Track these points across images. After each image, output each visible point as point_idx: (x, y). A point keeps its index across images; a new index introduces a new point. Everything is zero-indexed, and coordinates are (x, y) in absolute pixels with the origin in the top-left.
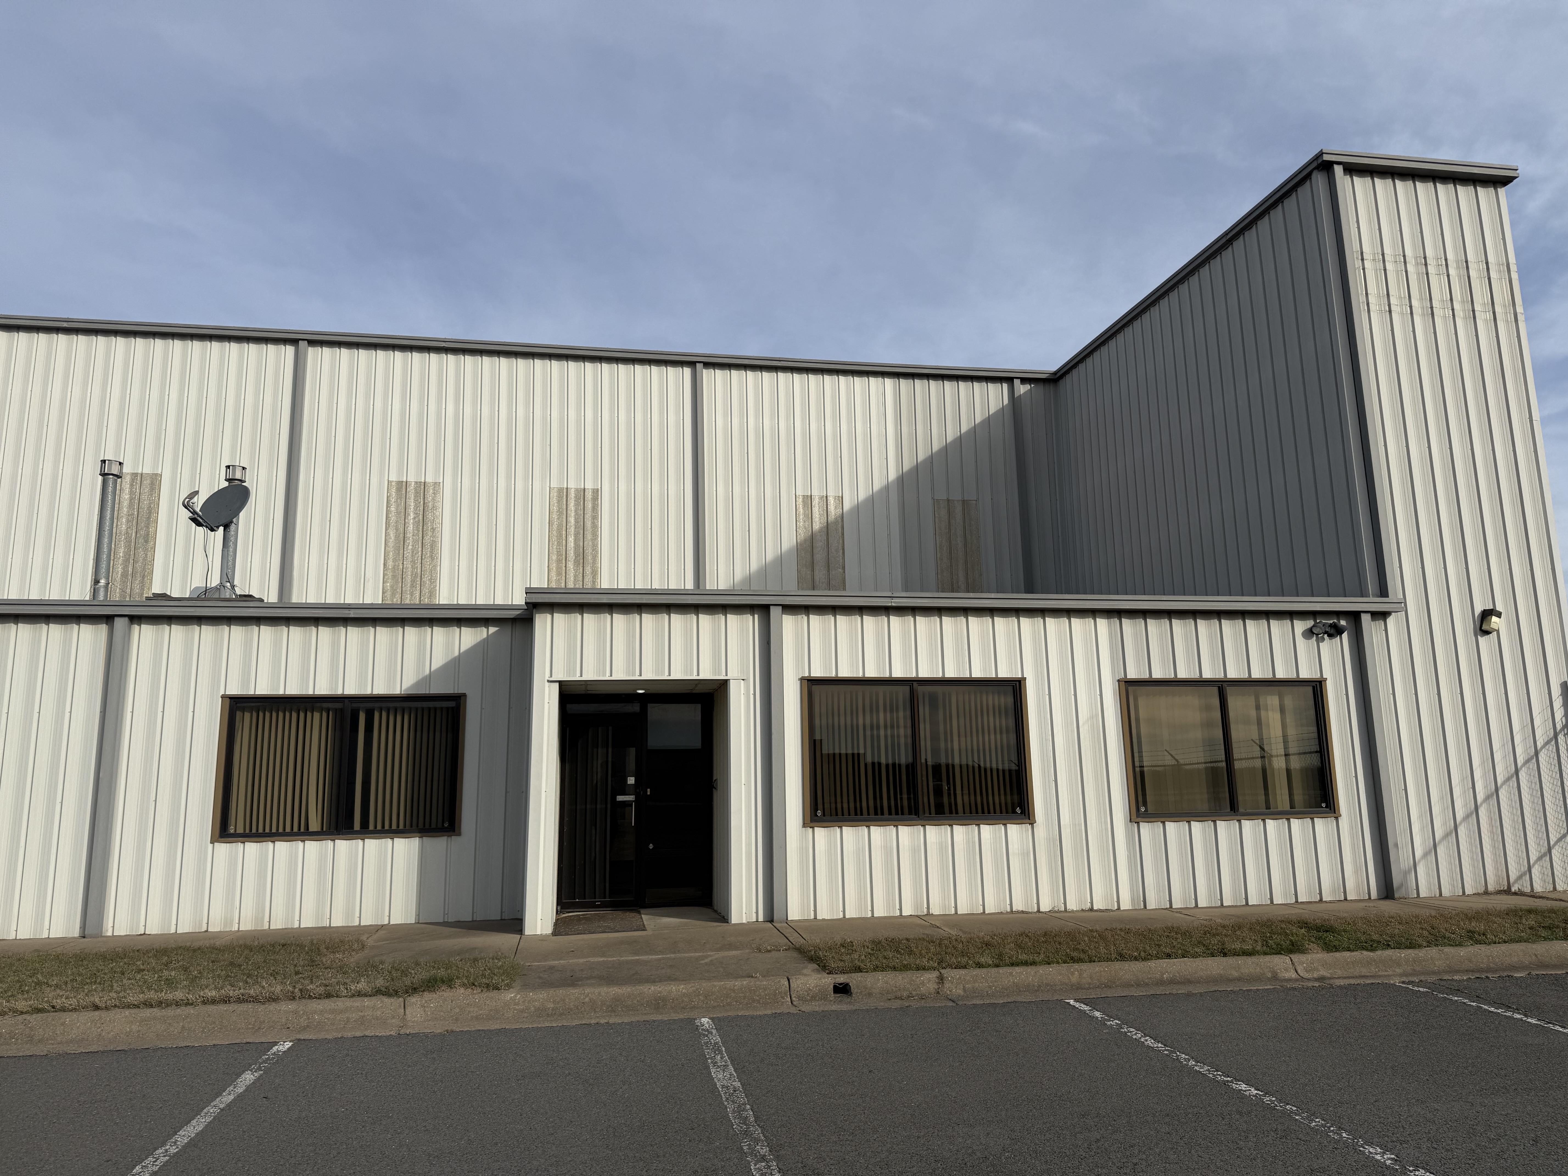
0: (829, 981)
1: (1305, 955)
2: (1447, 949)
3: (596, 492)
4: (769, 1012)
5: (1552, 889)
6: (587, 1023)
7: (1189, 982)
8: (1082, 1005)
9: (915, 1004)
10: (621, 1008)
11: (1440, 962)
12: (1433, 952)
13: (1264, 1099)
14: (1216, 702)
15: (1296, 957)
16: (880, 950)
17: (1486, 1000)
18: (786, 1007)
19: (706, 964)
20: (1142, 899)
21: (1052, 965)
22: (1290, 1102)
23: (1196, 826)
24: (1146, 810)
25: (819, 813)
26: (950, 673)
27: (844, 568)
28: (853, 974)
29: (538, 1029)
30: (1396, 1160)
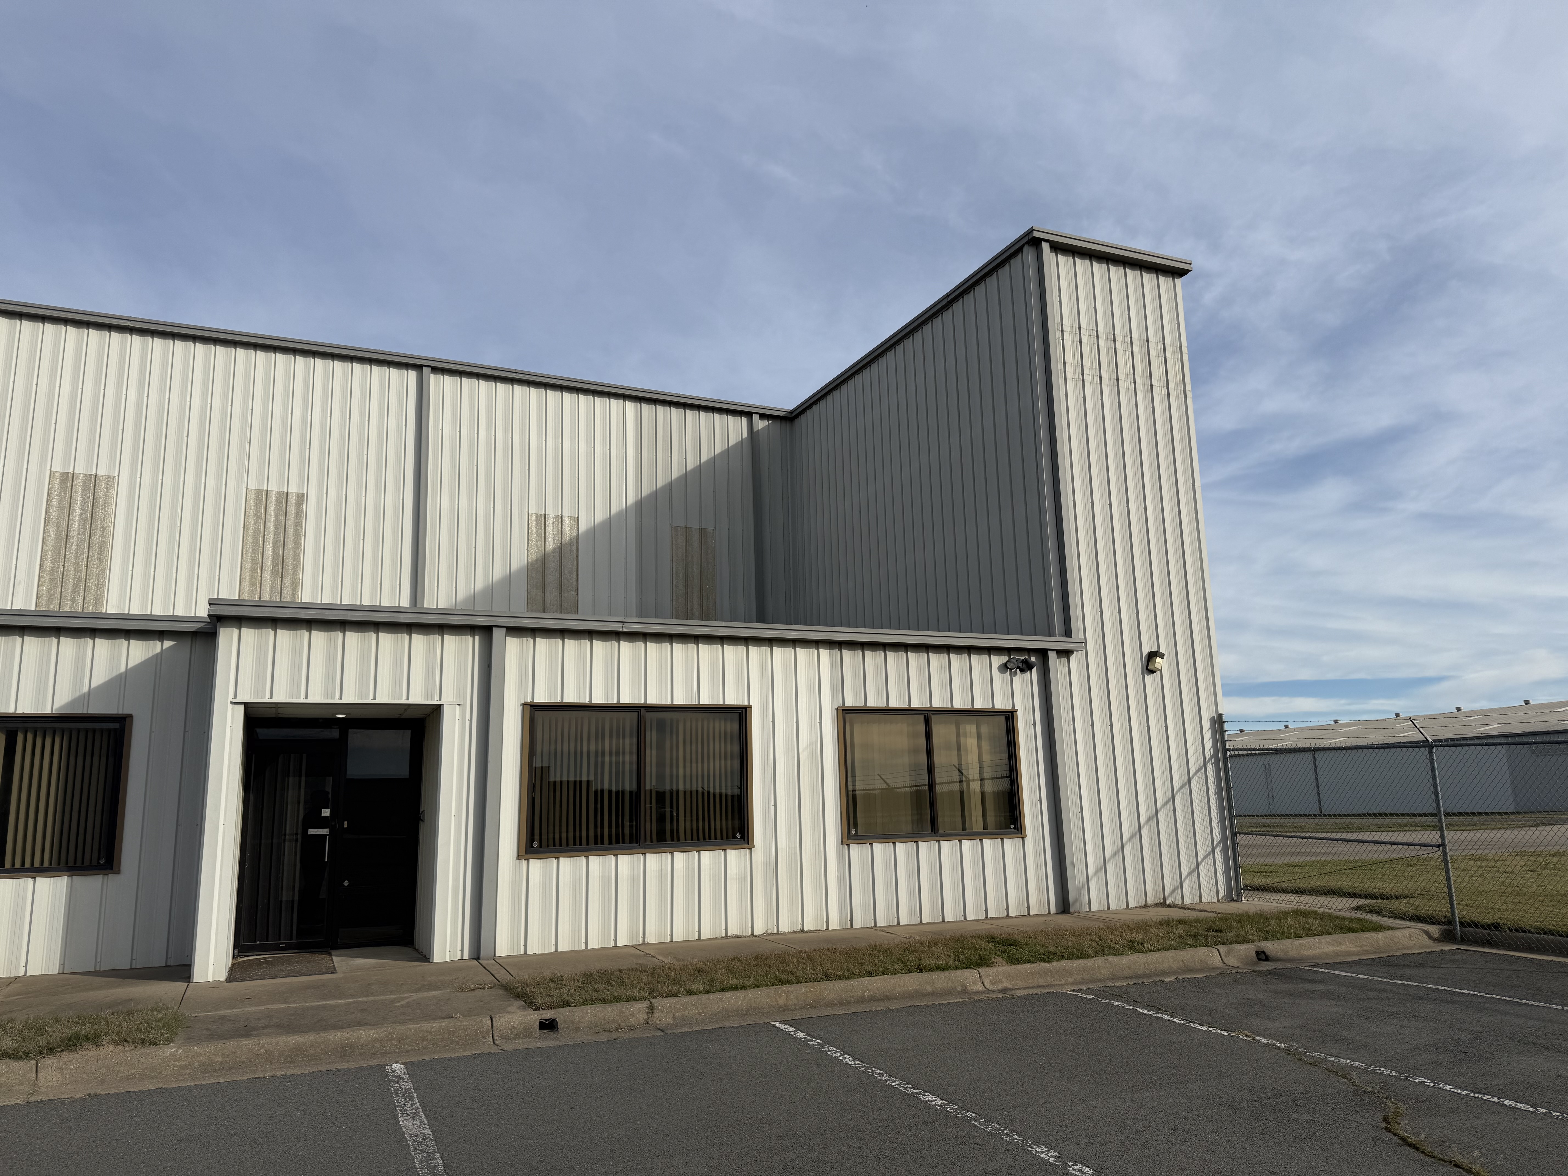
0: (534, 1017)
1: (991, 968)
2: (1111, 959)
3: (301, 498)
4: (468, 1053)
5: (1198, 901)
6: (261, 1076)
7: (887, 998)
8: (787, 1027)
9: (623, 1036)
10: (302, 1058)
11: (1105, 971)
12: (1099, 961)
13: (947, 1108)
14: (922, 728)
15: (983, 971)
16: (590, 983)
17: (1141, 1003)
18: (487, 1046)
19: (402, 1006)
20: (849, 919)
21: (761, 988)
22: (970, 1110)
23: (900, 847)
24: (856, 833)
25: (535, 844)
26: (679, 700)
27: (577, 590)
28: (561, 1009)
29: (202, 1086)
30: (1059, 1157)
